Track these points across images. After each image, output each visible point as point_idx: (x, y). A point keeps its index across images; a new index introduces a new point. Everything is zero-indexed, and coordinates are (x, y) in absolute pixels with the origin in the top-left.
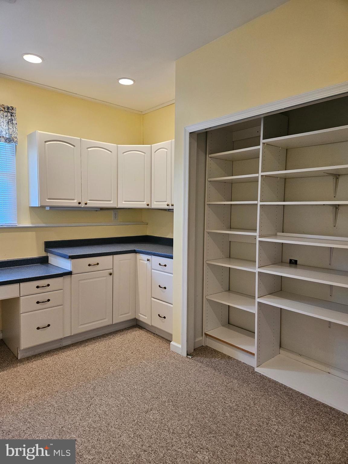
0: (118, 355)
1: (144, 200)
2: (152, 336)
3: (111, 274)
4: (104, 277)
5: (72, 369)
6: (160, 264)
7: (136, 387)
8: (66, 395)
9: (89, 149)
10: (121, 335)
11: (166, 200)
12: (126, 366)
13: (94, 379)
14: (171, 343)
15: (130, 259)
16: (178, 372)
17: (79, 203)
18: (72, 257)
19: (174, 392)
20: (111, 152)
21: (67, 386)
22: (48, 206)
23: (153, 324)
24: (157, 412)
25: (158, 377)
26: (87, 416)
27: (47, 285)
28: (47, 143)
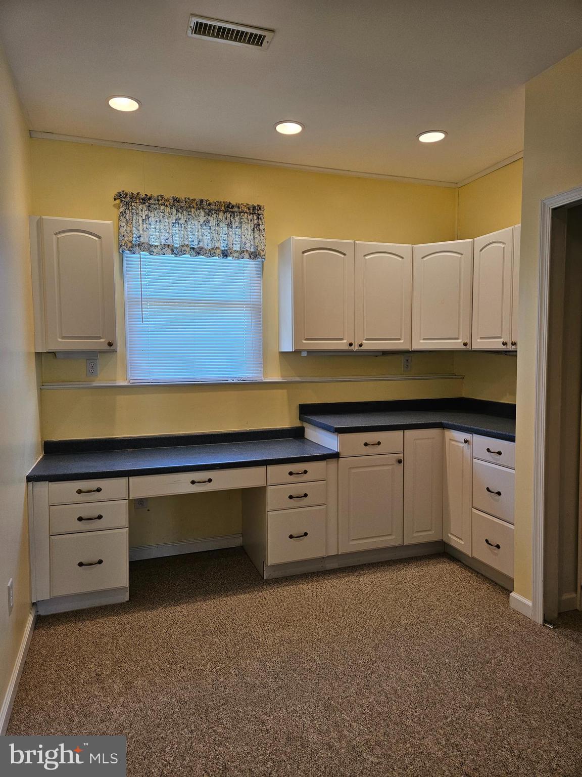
0: (414, 599)
1: (459, 335)
2: (473, 576)
3: (400, 461)
4: (389, 465)
5: (341, 608)
6: (488, 450)
7: (447, 661)
8: (333, 648)
9: (367, 257)
10: (417, 566)
11: (501, 335)
12: (429, 621)
13: (376, 631)
14: (511, 594)
15: (433, 438)
16: (526, 649)
17: (351, 345)
18: (340, 431)
19: (519, 684)
20: (403, 258)
21: (334, 634)
22: (304, 350)
23: (475, 555)
24: (488, 713)
25: (488, 650)
26: (367, 691)
27: (303, 472)
28: (305, 254)
